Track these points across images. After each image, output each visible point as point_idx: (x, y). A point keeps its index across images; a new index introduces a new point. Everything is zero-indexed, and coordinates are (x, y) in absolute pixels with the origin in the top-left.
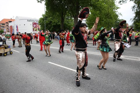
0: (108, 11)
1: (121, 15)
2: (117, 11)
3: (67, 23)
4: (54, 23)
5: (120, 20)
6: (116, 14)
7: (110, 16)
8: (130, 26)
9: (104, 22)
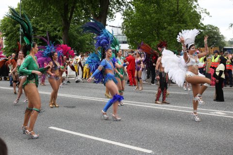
0: (178, 6)
1: (208, 14)
2: (198, 5)
3: (75, 33)
4: (44, 31)
5: (205, 26)
6: (195, 11)
7: (181, 17)
8: (229, 41)
9: (167, 32)
